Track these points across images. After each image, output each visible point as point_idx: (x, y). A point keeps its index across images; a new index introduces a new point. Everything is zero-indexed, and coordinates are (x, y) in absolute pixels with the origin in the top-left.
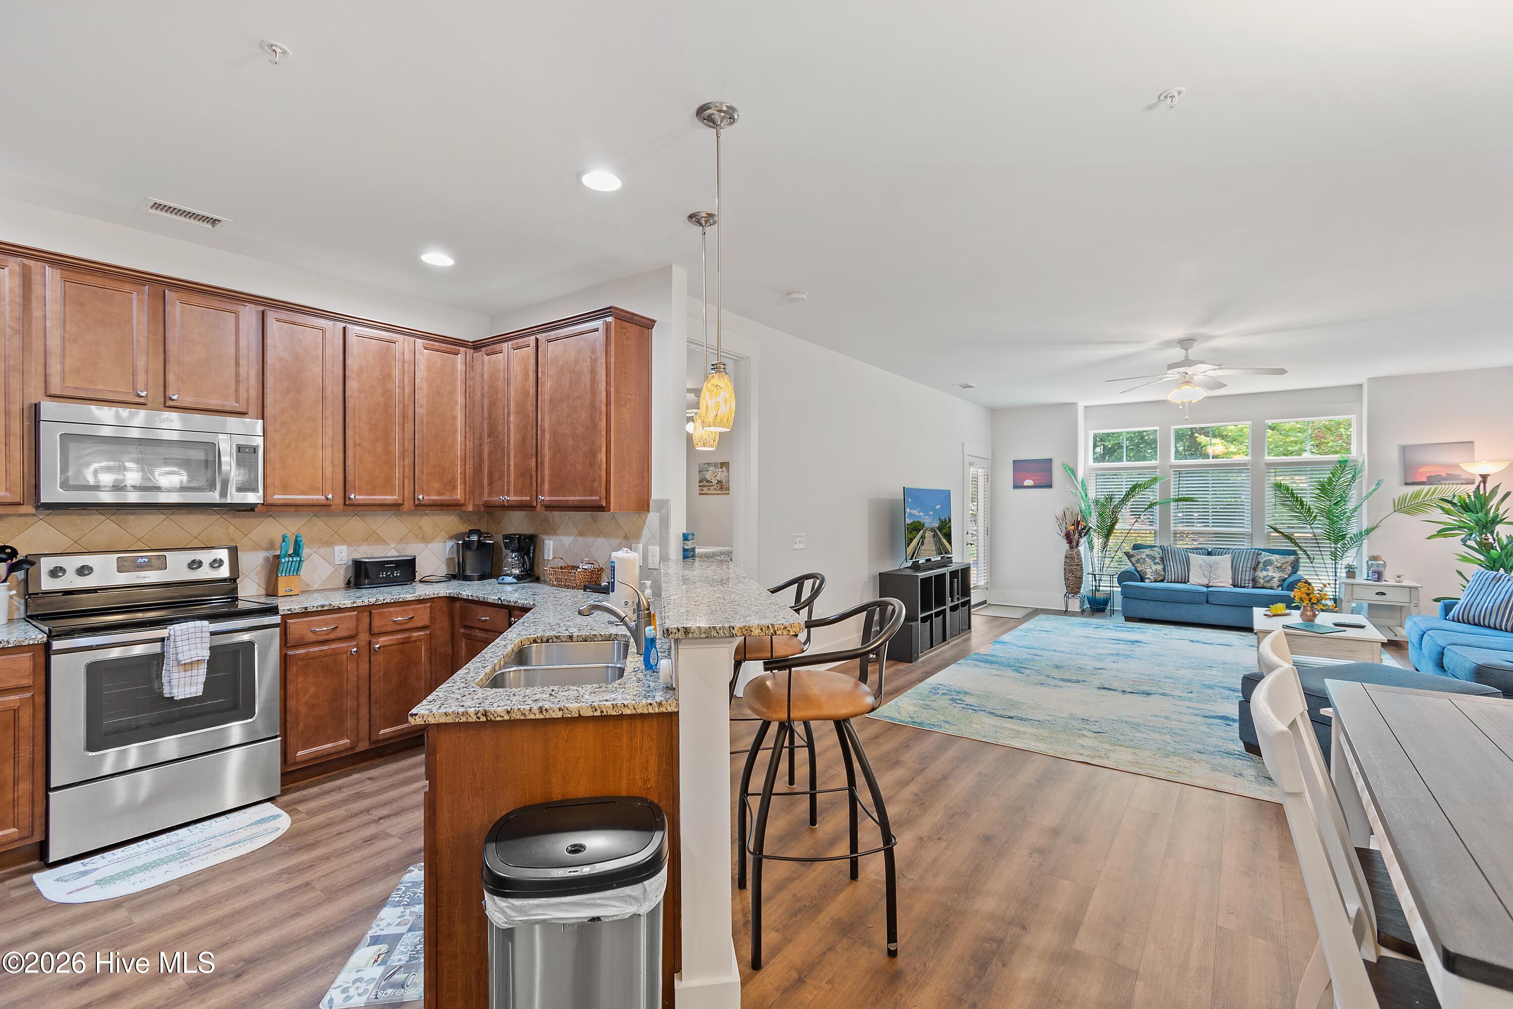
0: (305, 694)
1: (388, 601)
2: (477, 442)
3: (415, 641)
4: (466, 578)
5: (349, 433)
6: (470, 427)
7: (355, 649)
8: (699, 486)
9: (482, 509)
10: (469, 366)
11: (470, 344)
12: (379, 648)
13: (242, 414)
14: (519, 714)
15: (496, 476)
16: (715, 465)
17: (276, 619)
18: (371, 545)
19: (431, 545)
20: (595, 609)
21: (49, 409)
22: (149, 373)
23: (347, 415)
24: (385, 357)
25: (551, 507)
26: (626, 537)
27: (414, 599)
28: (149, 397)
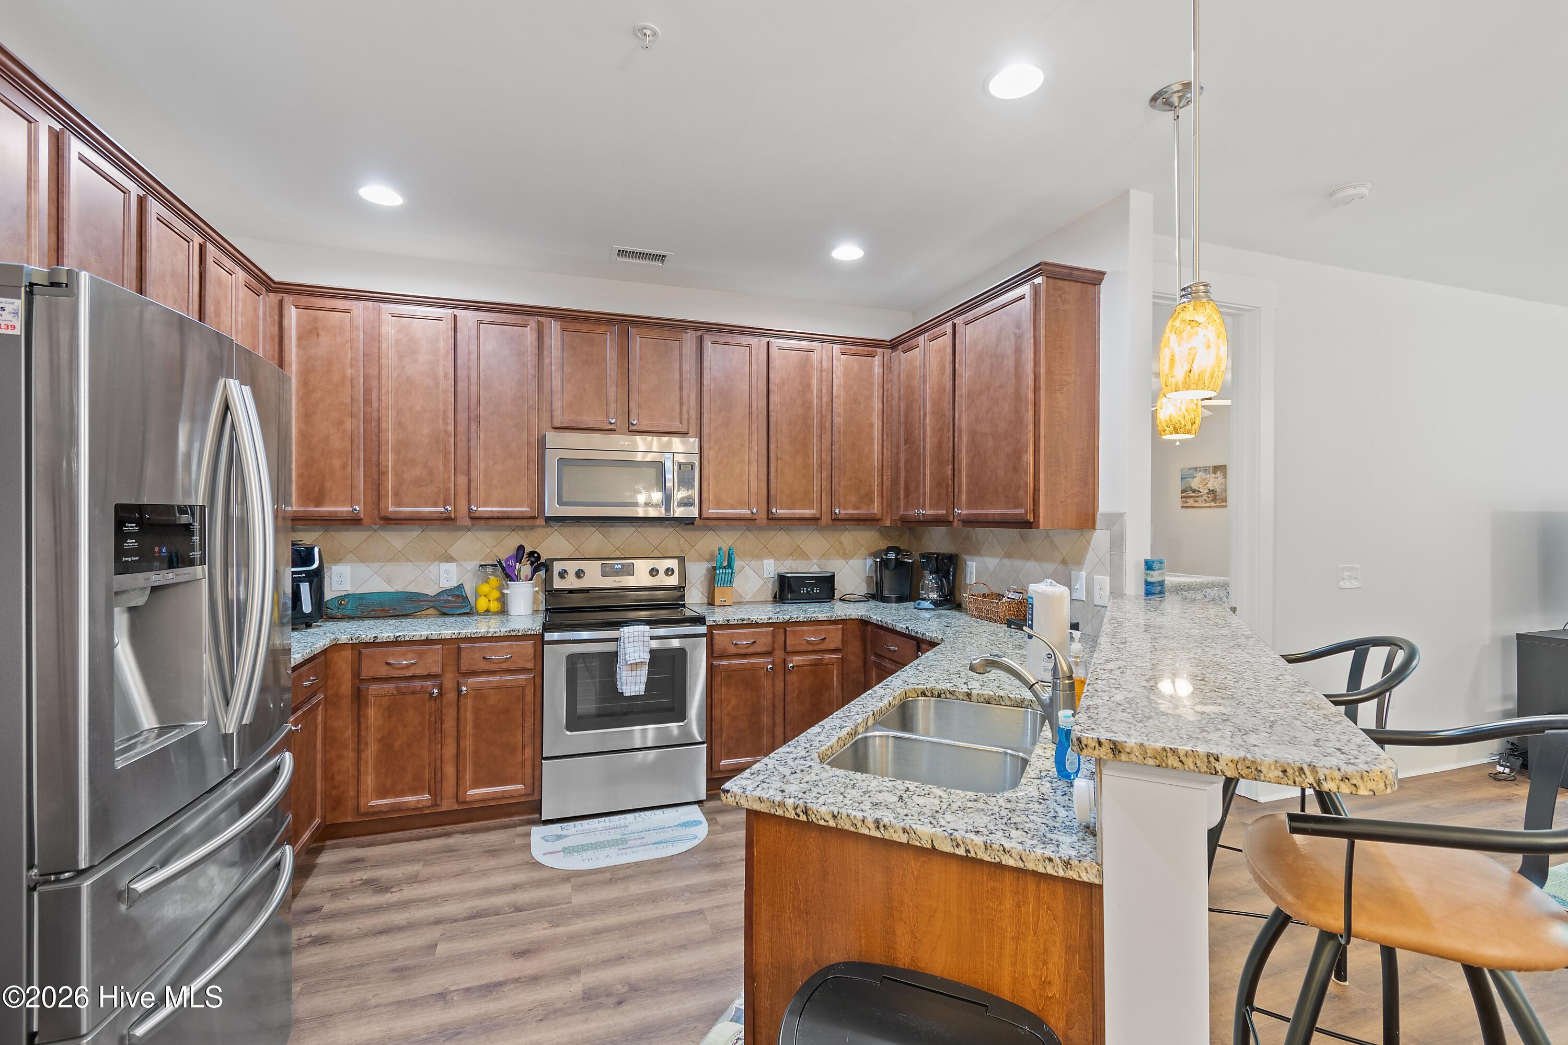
0: (727, 705)
1: (801, 619)
2: (894, 450)
3: (827, 664)
4: (884, 600)
5: (772, 446)
6: (887, 435)
7: (770, 666)
8: (1182, 497)
9: (899, 523)
10: (887, 367)
11: (887, 343)
12: (793, 667)
13: (685, 434)
14: (848, 822)
15: (912, 487)
16: (1205, 470)
17: (702, 629)
18: (795, 560)
19: (851, 562)
20: (992, 667)
21: (552, 438)
22: (618, 403)
23: (770, 429)
24: (805, 368)
25: (971, 522)
26: (1064, 562)
27: (825, 619)
28: (618, 424)
